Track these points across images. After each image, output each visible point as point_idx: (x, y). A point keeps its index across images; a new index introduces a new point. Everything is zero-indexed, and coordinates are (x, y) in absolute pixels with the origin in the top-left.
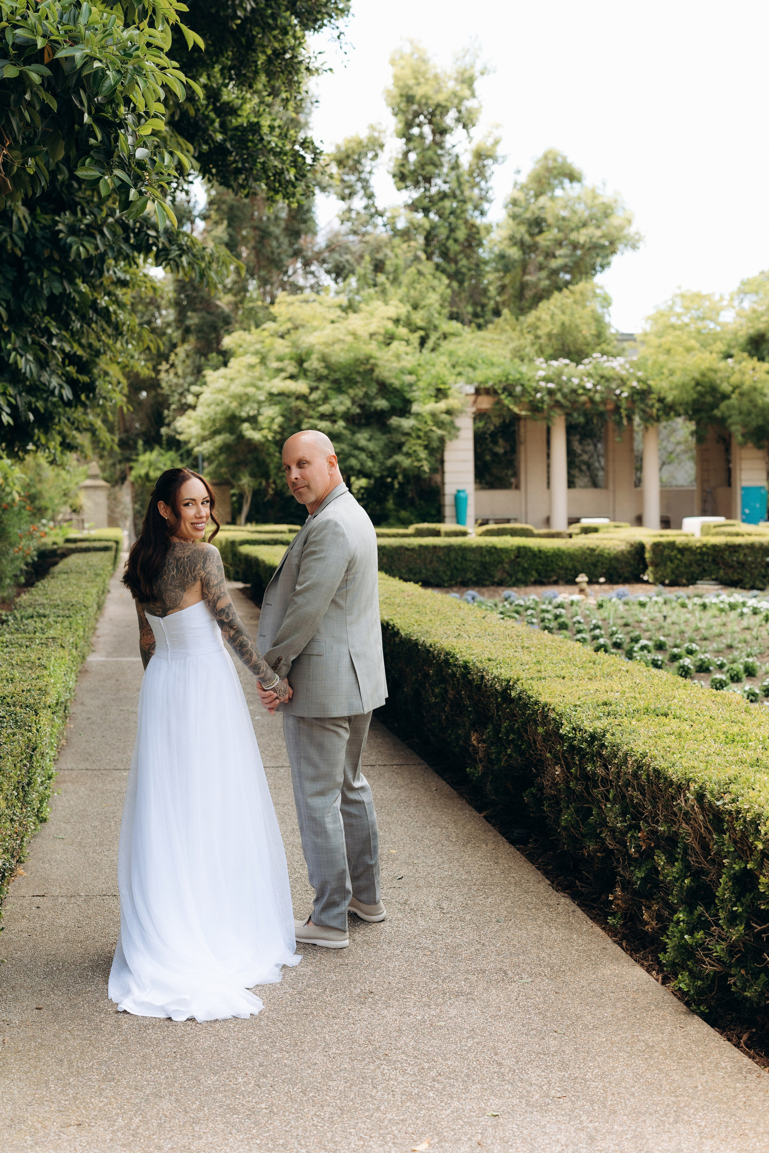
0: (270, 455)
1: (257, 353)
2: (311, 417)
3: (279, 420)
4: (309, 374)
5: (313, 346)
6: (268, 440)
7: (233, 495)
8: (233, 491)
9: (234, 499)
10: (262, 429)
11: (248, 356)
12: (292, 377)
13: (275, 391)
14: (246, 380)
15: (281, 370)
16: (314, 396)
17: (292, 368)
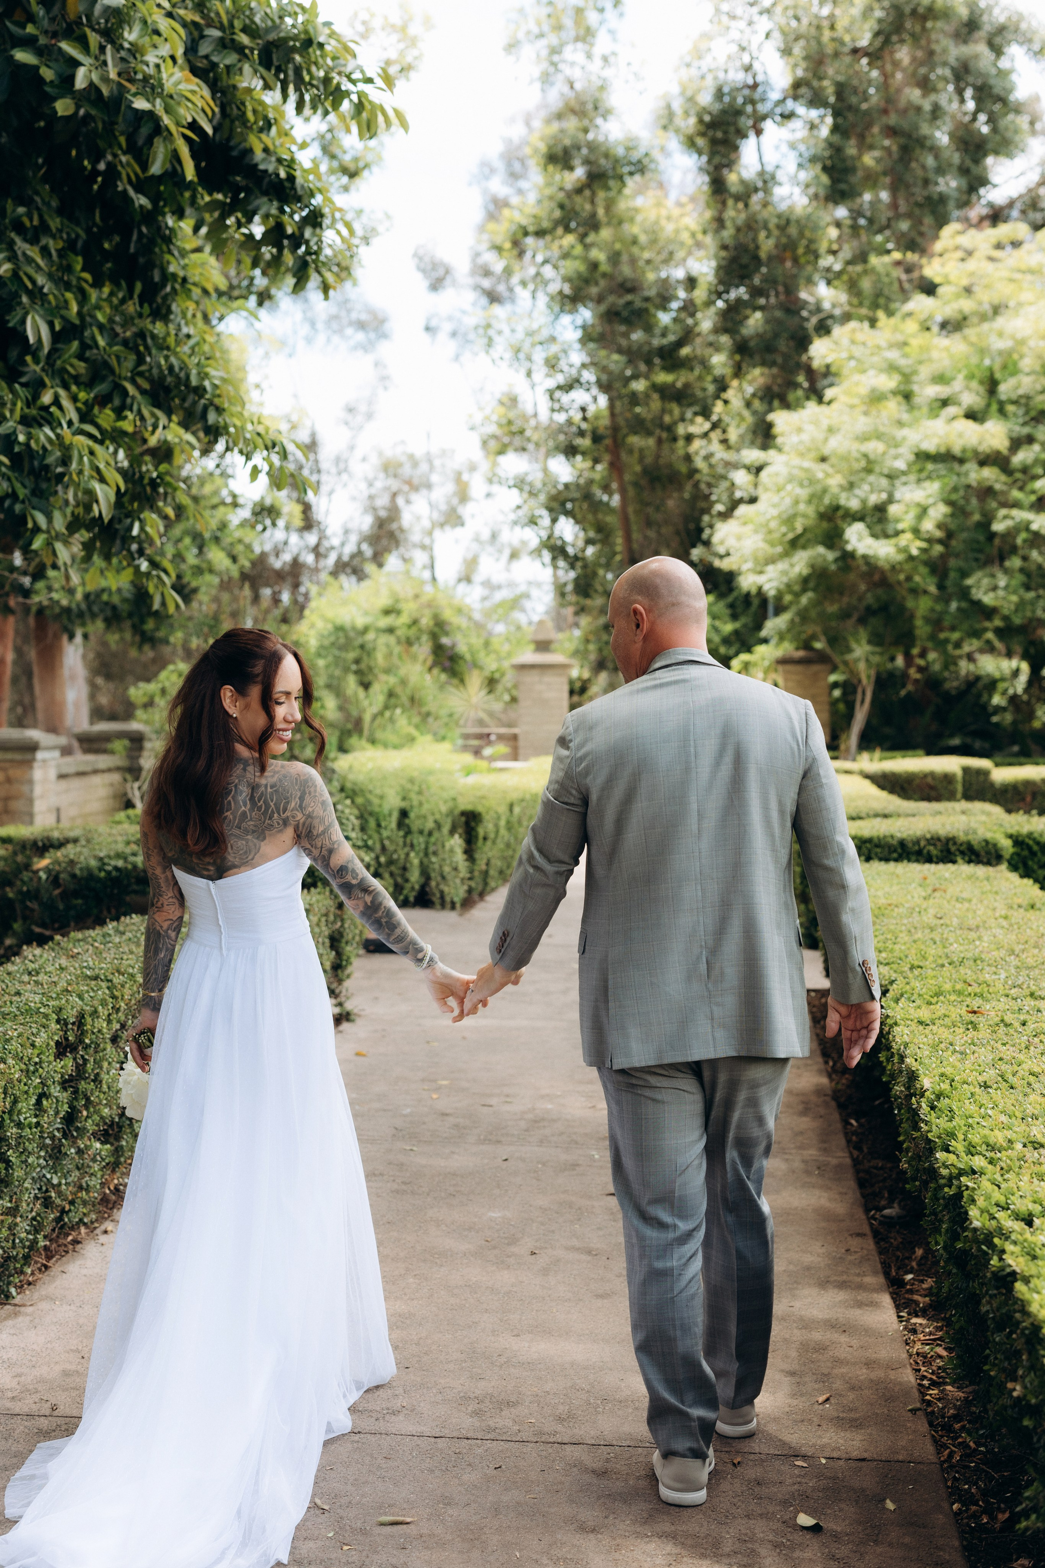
0: (915, 592)
1: (892, 368)
2: (1016, 505)
3: (939, 511)
4: (1011, 408)
5: (1022, 342)
6: (911, 558)
7: (835, 685)
8: (833, 678)
9: (837, 693)
10: (897, 533)
11: (872, 373)
12: (972, 415)
13: (930, 446)
14: (863, 424)
15: (945, 403)
16: (1021, 457)
17: (971, 398)
